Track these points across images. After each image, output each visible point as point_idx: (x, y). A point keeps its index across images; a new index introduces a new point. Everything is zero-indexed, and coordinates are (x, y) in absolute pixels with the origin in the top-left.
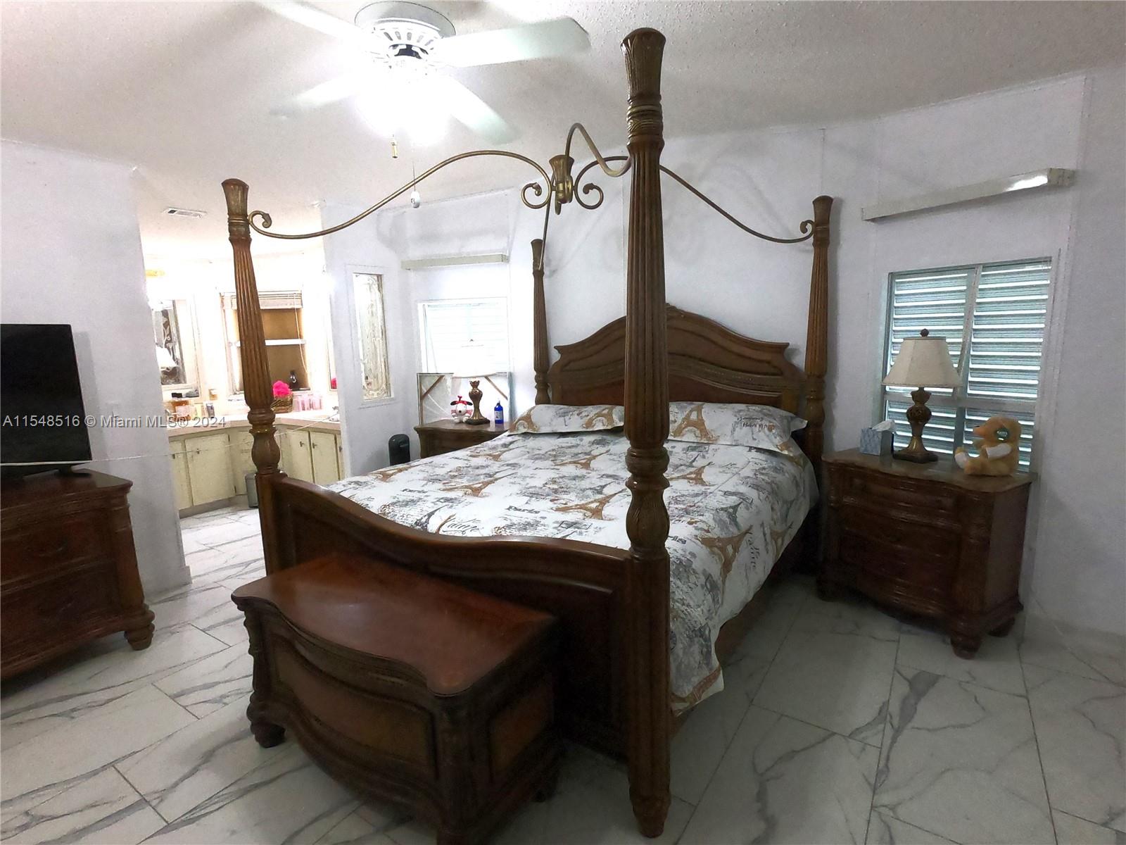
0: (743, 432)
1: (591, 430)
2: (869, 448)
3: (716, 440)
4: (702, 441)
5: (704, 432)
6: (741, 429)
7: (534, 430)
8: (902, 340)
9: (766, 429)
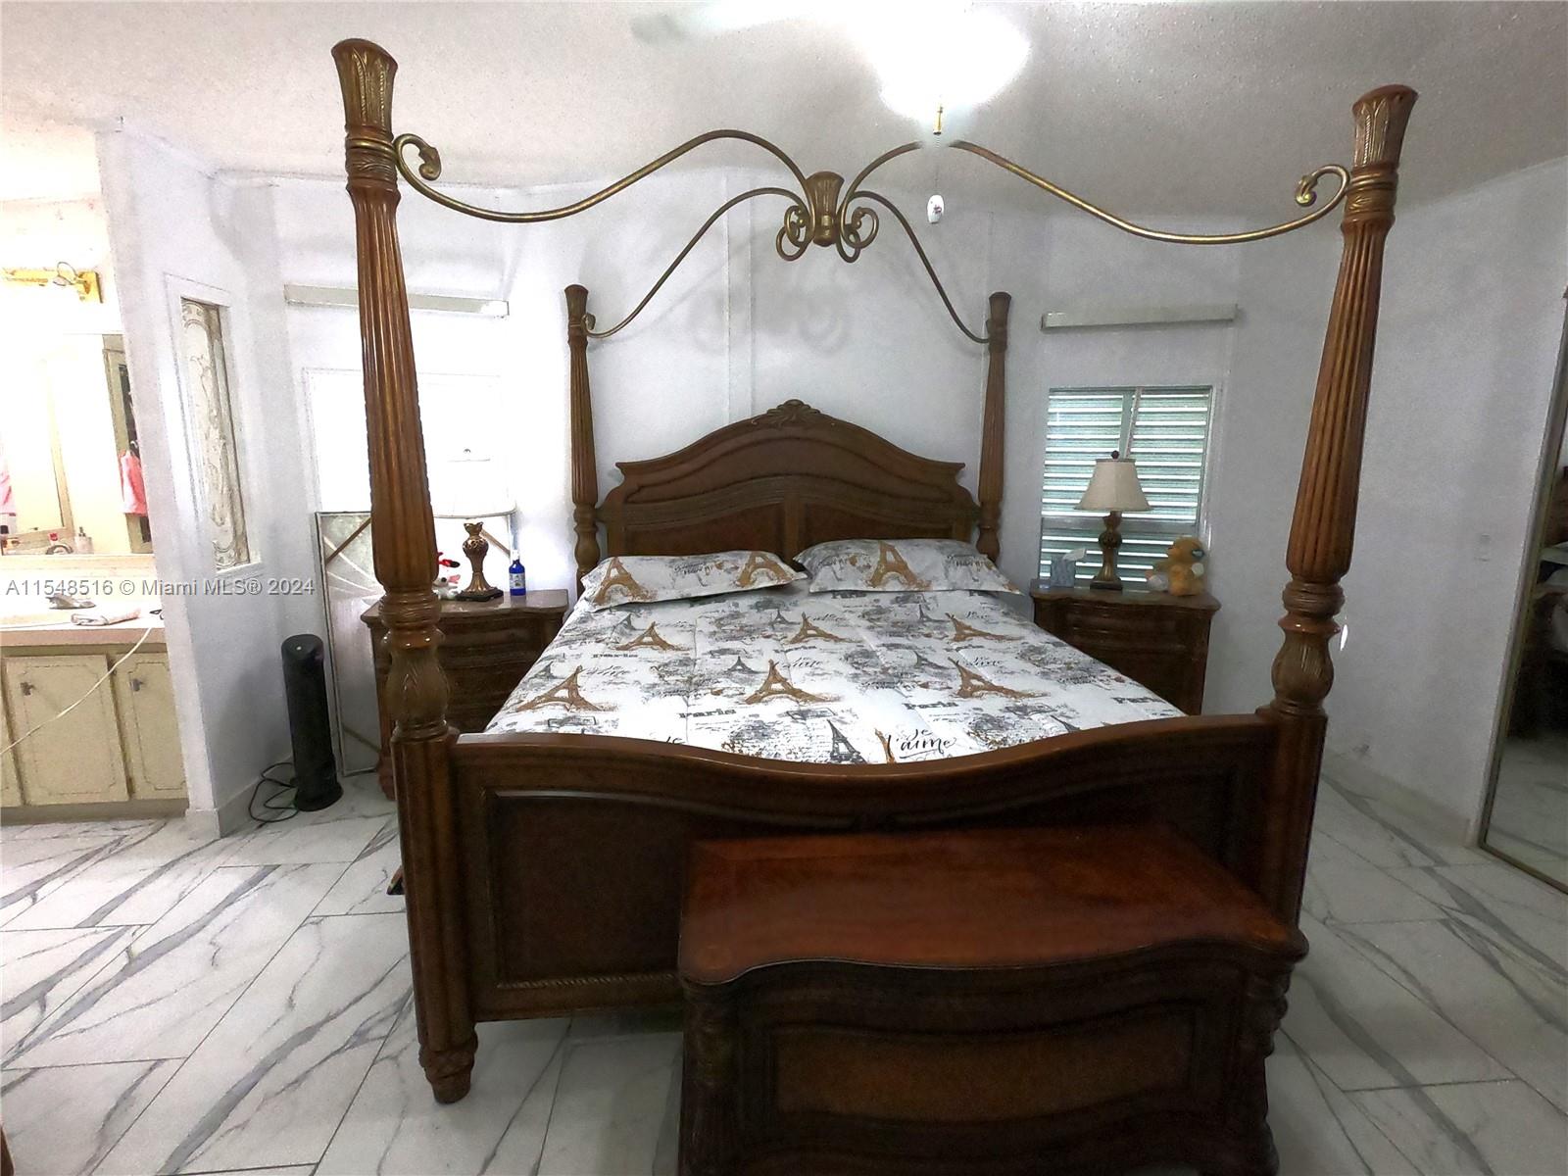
0: (958, 573)
1: (750, 588)
2: (1062, 581)
3: (928, 586)
4: (912, 589)
5: (911, 578)
6: (956, 569)
7: (644, 597)
8: (1094, 463)
9: (984, 567)
